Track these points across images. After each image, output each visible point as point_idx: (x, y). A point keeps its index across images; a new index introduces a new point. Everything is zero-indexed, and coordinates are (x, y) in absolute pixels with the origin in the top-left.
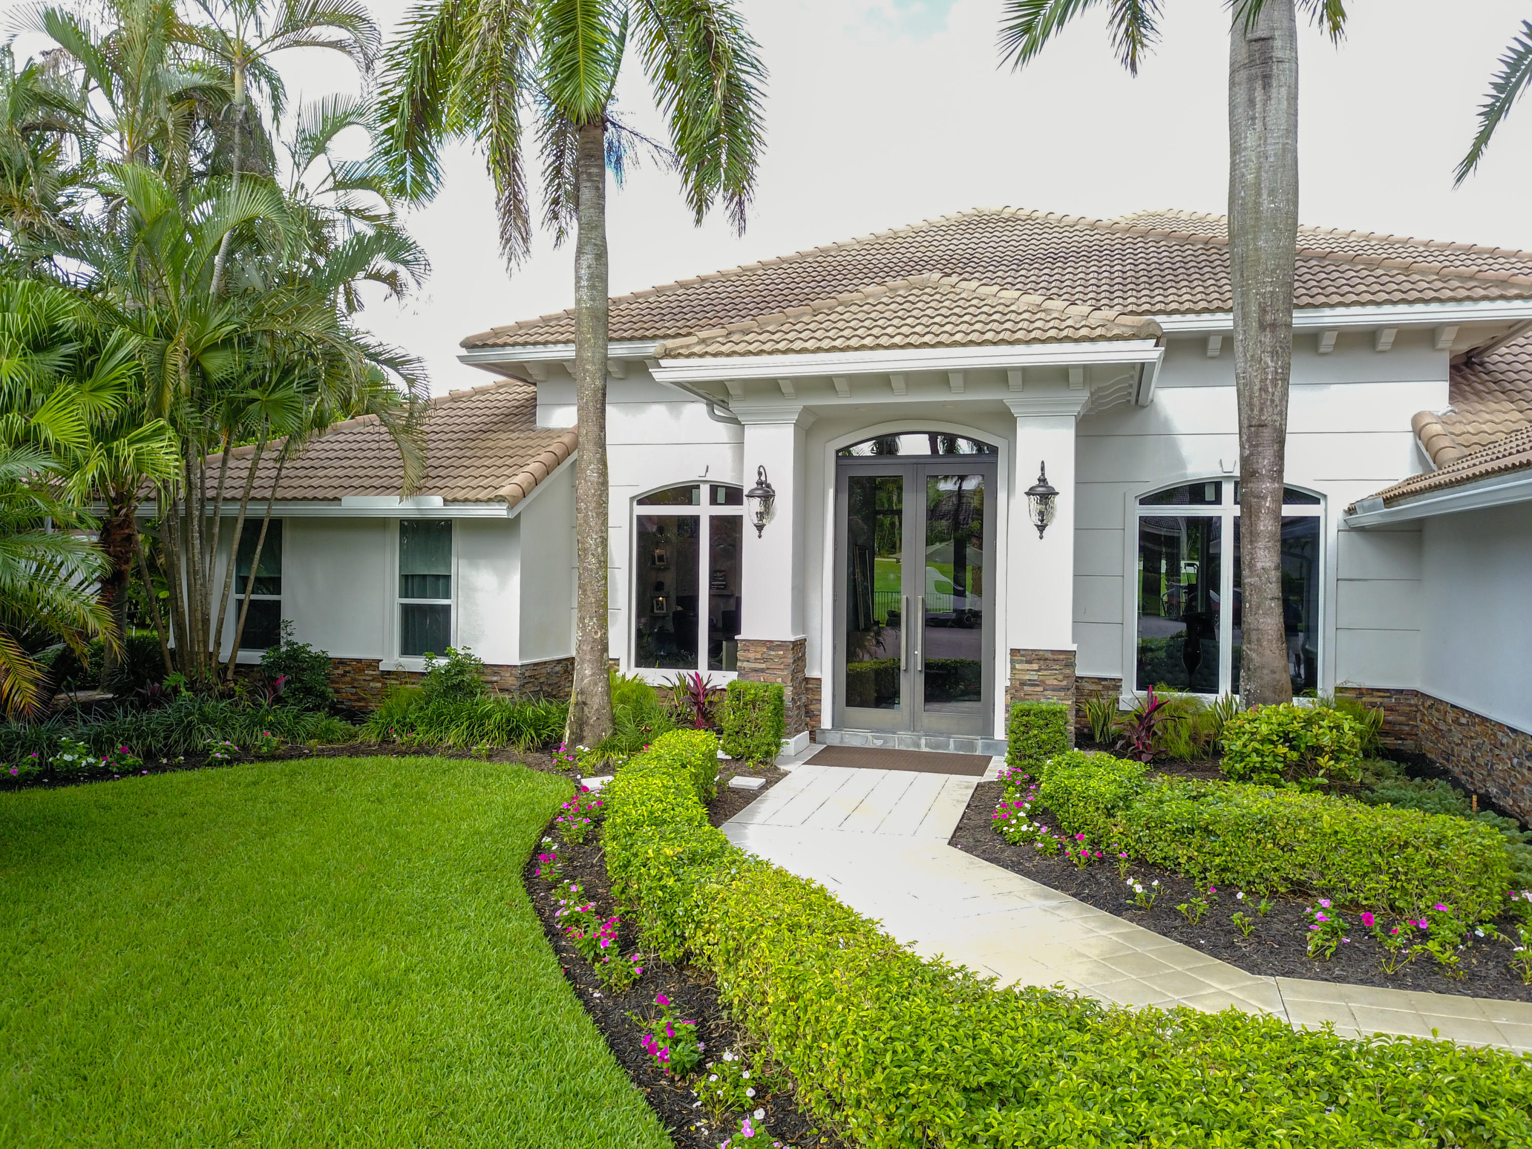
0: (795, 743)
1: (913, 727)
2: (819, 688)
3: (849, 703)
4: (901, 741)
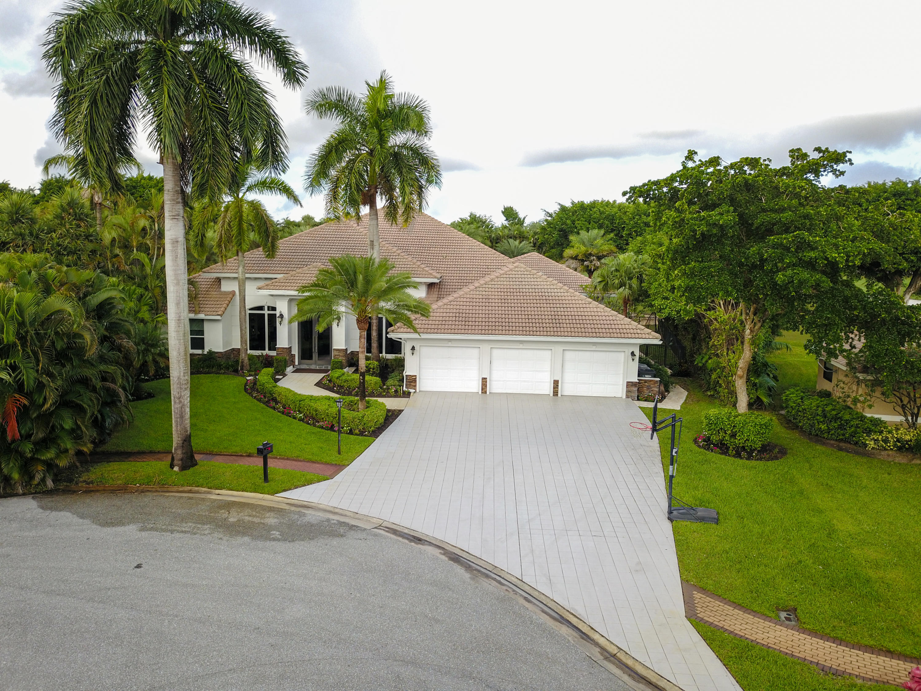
0: (290, 369)
1: (315, 364)
2: (295, 356)
3: (302, 359)
4: (313, 367)
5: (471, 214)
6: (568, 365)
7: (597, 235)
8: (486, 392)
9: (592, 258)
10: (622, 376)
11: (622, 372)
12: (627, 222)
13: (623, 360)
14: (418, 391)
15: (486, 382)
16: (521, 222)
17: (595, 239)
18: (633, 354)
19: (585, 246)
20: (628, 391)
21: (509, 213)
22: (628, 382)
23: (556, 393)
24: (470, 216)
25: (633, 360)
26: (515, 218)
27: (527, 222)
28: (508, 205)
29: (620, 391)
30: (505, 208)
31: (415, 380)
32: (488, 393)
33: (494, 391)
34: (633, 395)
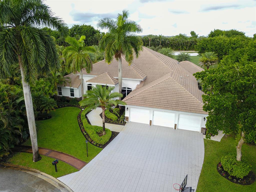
5: (180, 34)
6: (180, 119)
7: (211, 54)
8: (151, 125)
9: (208, 62)
10: (200, 125)
11: (200, 123)
12: (225, 46)
13: (201, 120)
14: (129, 122)
15: (151, 122)
16: (196, 36)
17: (210, 55)
18: (204, 118)
19: (206, 58)
20: (201, 131)
21: (193, 33)
22: (202, 128)
23: (175, 128)
24: (180, 35)
25: (204, 121)
26: (194, 35)
27: (198, 36)
28: (192, 31)
29: (199, 130)
30: (191, 32)
31: (128, 118)
32: (152, 125)
33: (154, 124)
34: (203, 132)
